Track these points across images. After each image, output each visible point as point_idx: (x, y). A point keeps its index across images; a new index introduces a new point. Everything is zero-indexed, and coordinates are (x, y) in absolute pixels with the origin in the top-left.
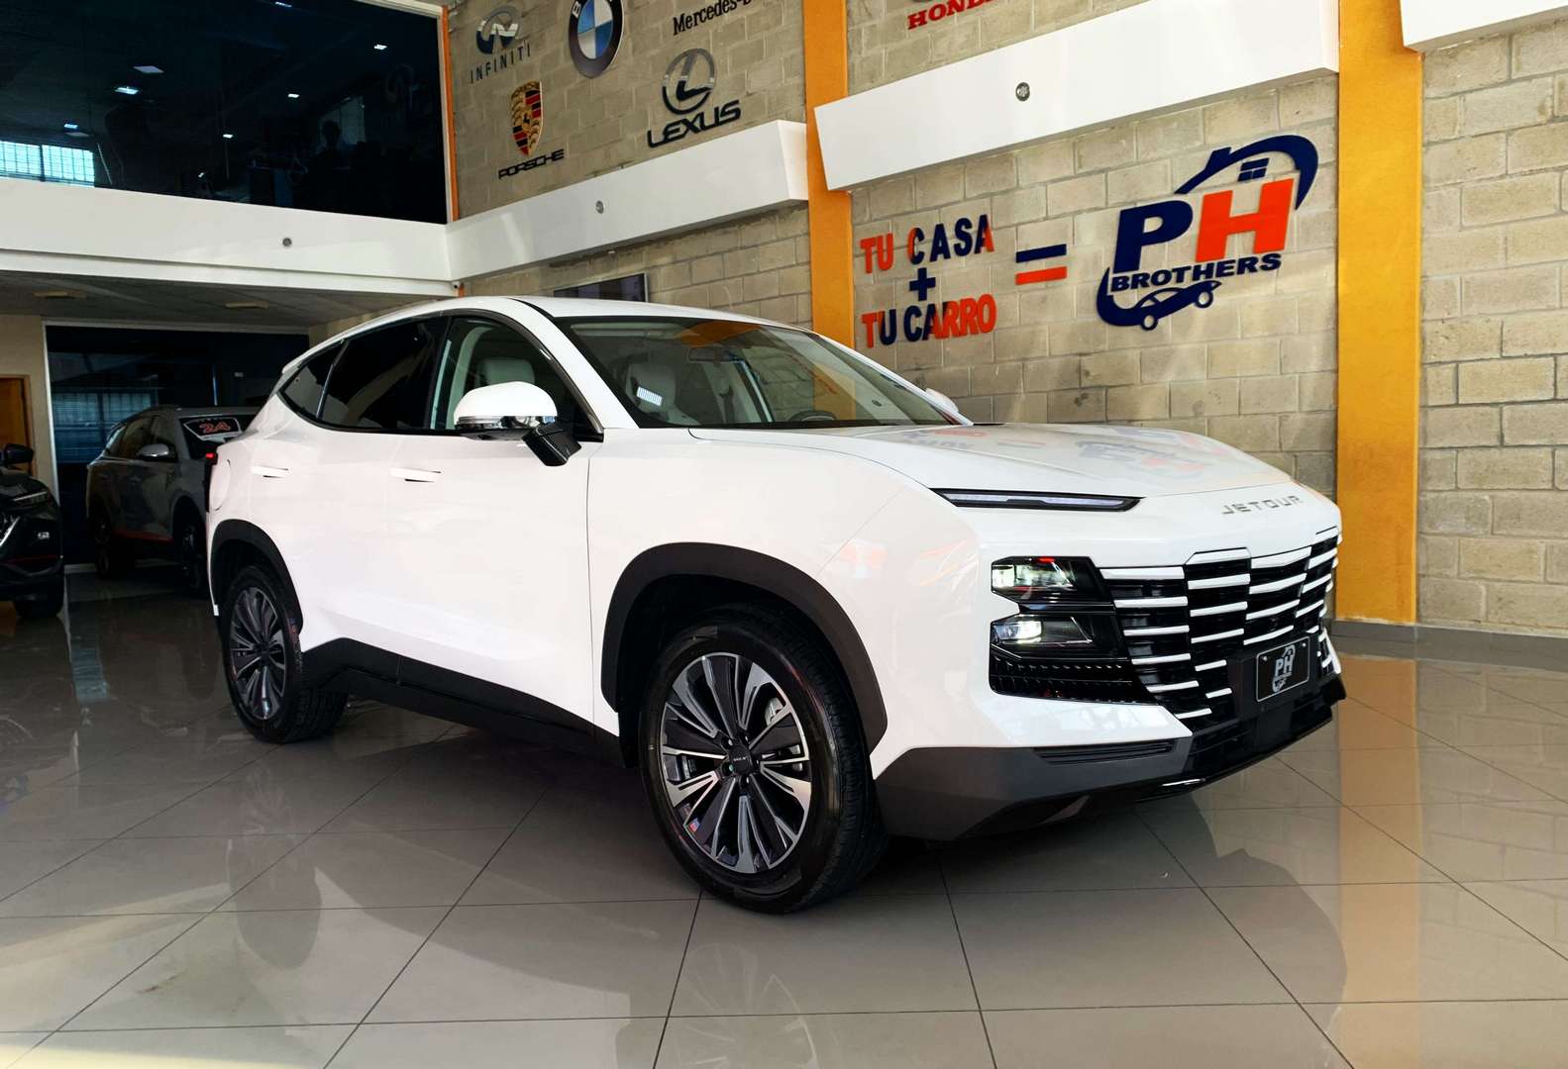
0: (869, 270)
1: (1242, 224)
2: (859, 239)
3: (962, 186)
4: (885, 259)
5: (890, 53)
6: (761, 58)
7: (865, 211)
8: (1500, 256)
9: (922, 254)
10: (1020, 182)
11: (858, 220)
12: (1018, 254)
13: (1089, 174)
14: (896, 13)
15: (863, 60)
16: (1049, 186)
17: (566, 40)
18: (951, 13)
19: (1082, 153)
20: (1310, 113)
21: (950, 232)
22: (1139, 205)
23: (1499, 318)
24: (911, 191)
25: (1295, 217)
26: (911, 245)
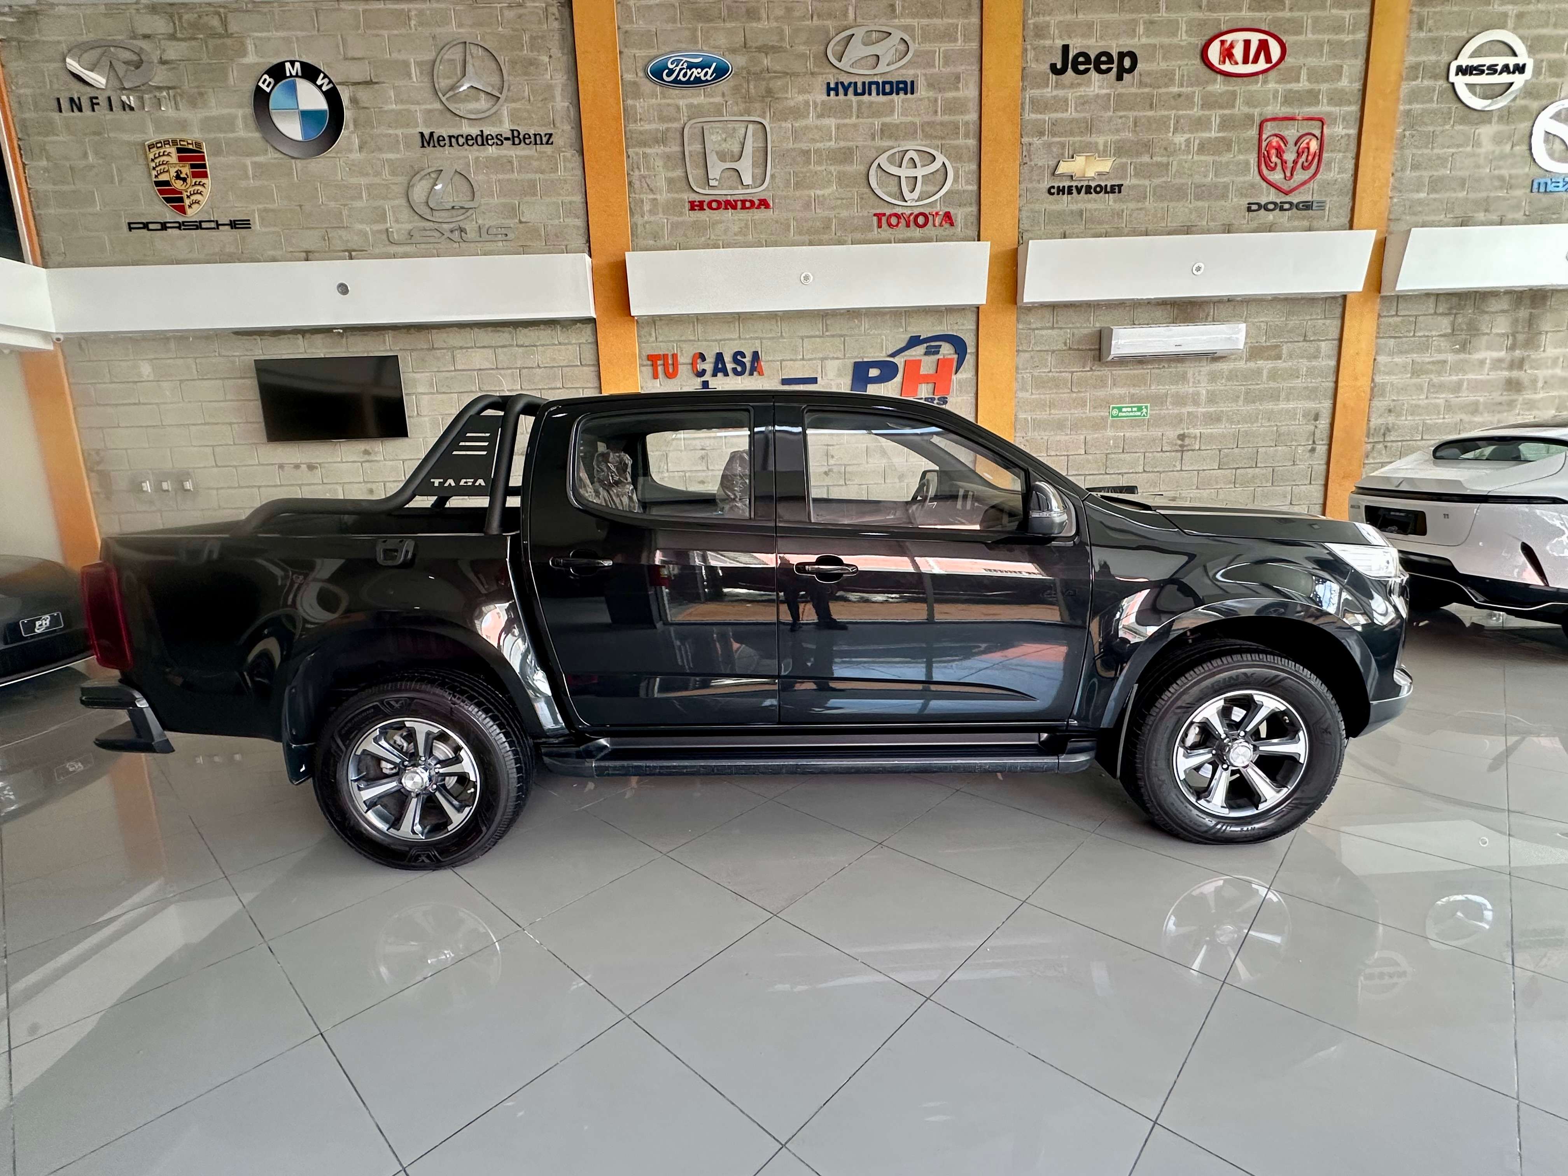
0: (655, 376)
1: (926, 379)
2: (645, 354)
3: (737, 329)
4: (671, 370)
5: (672, 224)
6: (534, 194)
7: (650, 335)
8: (1048, 409)
9: (704, 372)
10: (784, 334)
11: (644, 340)
12: (783, 380)
13: (833, 336)
14: (676, 196)
15: (646, 223)
16: (805, 340)
17: (249, 110)
18: (726, 208)
19: (828, 322)
20: (963, 325)
21: (728, 359)
22: (865, 360)
23: (1046, 438)
24: (694, 326)
25: (954, 377)
26: (693, 364)
